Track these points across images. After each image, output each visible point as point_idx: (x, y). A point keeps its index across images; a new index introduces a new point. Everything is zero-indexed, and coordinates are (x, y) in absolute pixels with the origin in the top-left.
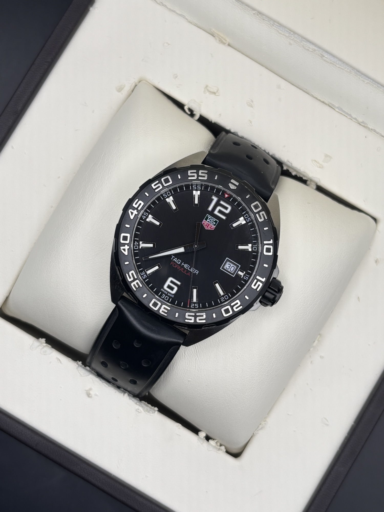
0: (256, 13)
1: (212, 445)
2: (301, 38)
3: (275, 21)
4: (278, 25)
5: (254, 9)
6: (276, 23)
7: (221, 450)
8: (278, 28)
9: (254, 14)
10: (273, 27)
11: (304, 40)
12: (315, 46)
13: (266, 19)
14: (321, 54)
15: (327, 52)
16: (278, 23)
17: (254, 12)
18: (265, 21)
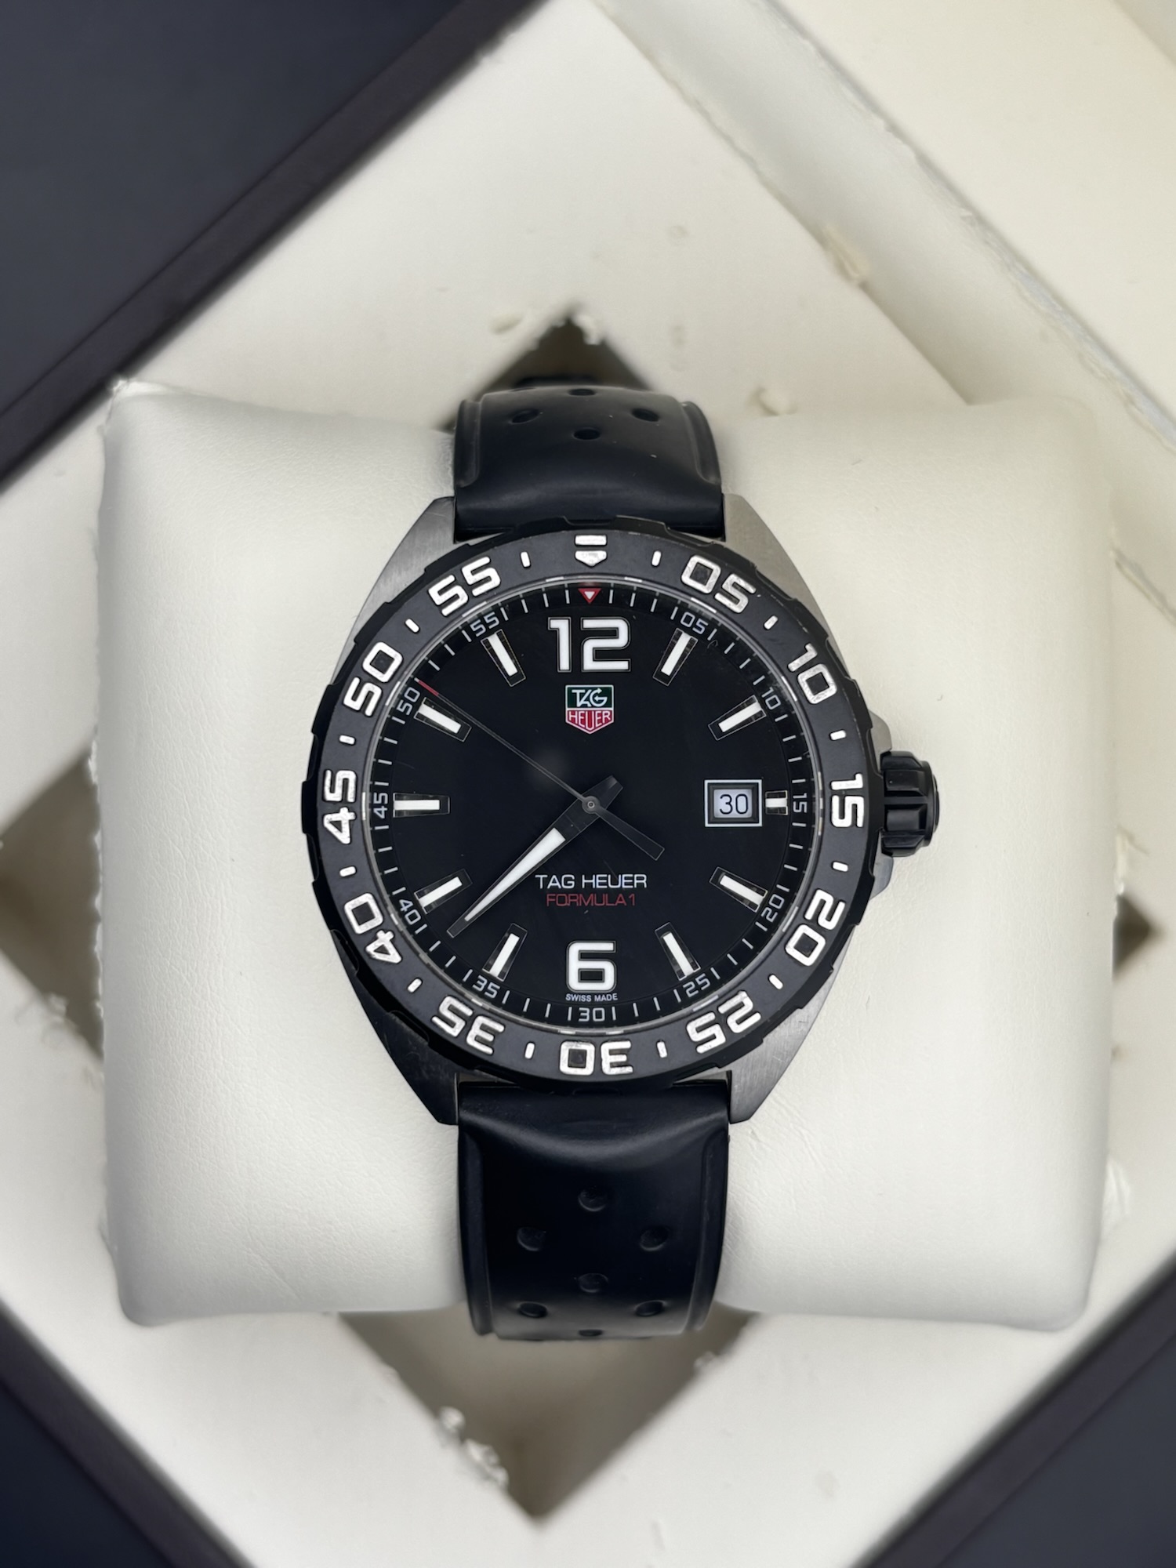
0: (970, 217)
1: (471, 1461)
2: (1082, 331)
3: (1017, 258)
4: (1024, 271)
5: (966, 204)
6: (1017, 264)
7: (496, 1480)
9: (964, 218)
10: (1008, 274)
11: (1088, 337)
12: (1116, 367)
13: (994, 245)
17: (967, 213)
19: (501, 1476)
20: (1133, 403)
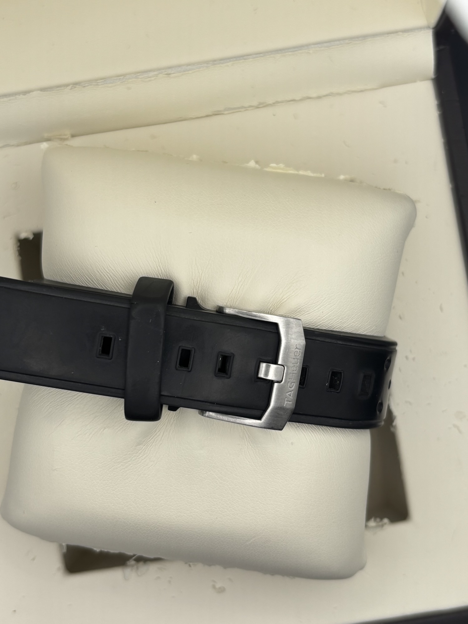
0: (72, 87)
1: (373, 527)
2: (135, 75)
3: (96, 80)
4: (101, 81)
5: (67, 85)
6: (98, 81)
7: (385, 524)
8: (105, 84)
9: (71, 89)
10: (100, 86)
11: (138, 74)
12: (154, 72)
13: (87, 85)
14: (167, 74)
15: (170, 68)
16: (101, 79)
17: (70, 87)
18: (87, 87)
19: (386, 520)
20: (170, 74)
